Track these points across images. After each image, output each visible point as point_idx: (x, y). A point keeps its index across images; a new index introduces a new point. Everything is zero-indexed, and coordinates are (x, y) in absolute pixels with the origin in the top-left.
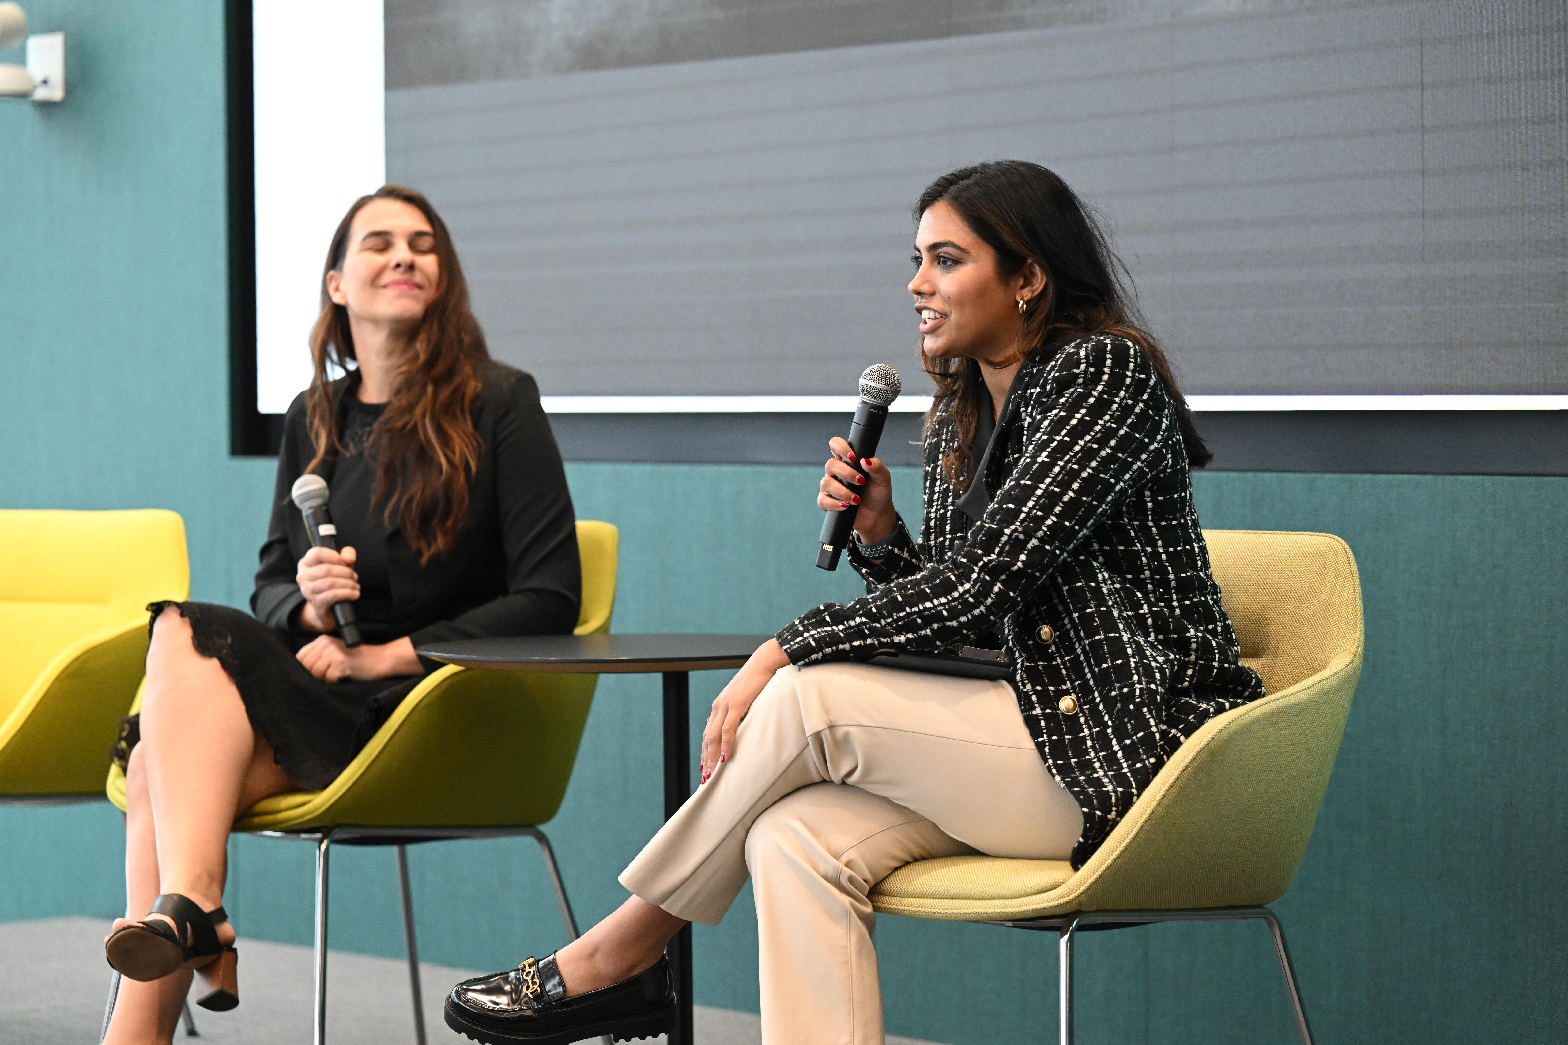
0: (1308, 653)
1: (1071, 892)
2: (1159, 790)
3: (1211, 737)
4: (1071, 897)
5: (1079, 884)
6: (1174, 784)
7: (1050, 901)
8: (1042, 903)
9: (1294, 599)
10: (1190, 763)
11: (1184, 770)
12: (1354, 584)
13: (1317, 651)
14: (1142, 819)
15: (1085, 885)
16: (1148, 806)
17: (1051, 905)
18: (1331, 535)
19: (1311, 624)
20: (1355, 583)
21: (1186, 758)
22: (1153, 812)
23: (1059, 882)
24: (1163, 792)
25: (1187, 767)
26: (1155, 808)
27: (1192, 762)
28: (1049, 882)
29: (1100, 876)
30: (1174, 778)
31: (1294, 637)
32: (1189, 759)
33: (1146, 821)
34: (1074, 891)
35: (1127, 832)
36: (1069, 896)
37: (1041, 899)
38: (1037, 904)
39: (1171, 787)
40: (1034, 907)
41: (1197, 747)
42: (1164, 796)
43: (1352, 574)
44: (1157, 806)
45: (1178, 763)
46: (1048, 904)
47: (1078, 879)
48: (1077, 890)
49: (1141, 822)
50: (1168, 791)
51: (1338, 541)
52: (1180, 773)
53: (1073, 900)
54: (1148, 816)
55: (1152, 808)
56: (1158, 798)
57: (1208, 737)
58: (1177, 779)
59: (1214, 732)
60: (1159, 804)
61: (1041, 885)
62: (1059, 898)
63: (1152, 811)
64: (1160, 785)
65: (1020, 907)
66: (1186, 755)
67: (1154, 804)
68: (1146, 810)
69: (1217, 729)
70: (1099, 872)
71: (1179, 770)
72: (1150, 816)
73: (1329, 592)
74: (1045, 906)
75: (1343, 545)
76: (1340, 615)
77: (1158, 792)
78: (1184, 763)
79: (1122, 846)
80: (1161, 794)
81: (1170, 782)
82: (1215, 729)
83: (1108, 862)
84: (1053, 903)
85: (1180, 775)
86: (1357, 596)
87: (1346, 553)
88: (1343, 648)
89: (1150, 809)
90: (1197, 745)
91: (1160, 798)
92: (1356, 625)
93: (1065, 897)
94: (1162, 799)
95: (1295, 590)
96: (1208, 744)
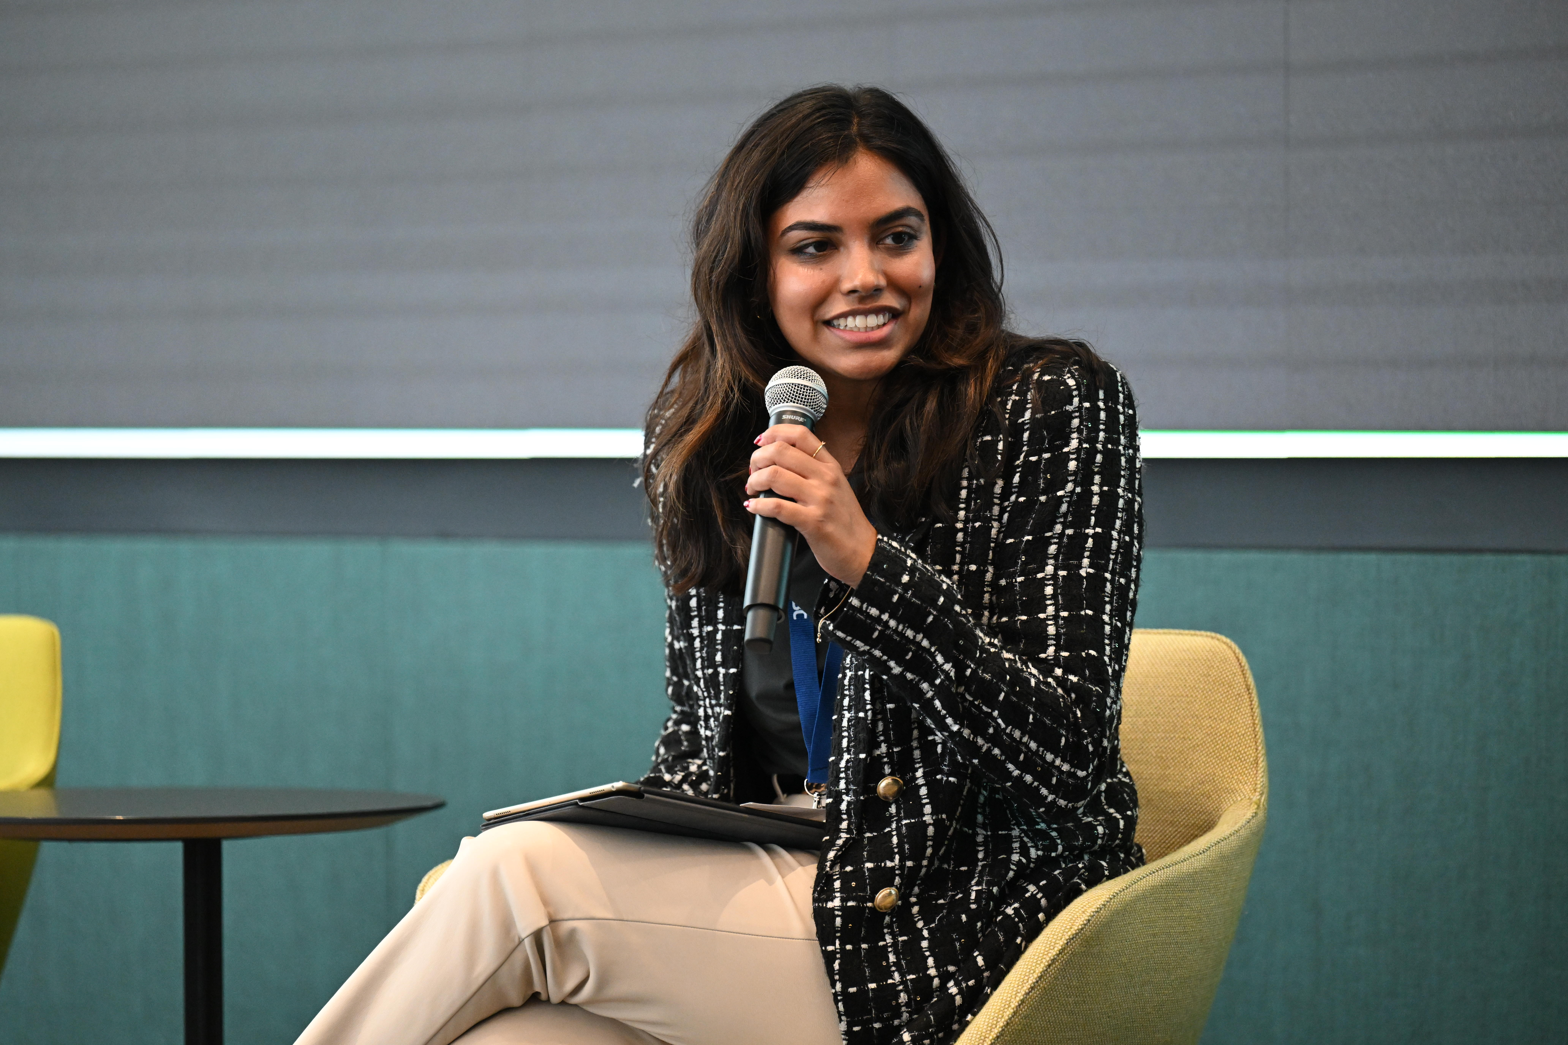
2: (1014, 993)
3: (1087, 918)
6: (1037, 984)
10: (1058, 955)
11: (1049, 966)
12: (1252, 705)
13: (1200, 800)
14: (992, 1034)
16: (1000, 1016)
18: (1215, 634)
19: (1189, 762)
20: (1254, 703)
21: (1052, 947)
22: (1008, 1024)
24: (1020, 996)
25: (1054, 961)
26: (1010, 1019)
27: (1060, 953)
30: (1036, 976)
32: (1056, 949)
33: (998, 1037)
39: (1032, 988)
41: (1067, 932)
42: (1023, 1001)
43: (1248, 690)
44: (1013, 1016)
45: (1041, 955)
49: (991, 1038)
50: (1027, 994)
51: (1224, 642)
52: (1045, 969)
54: (1000, 1029)
55: (1007, 1018)
56: (1014, 1004)
57: (1083, 919)
58: (1040, 978)
59: (1090, 911)
60: (1015, 1013)
63: (1005, 1023)
64: (1016, 986)
66: (1053, 944)
67: (1009, 1012)
68: (997, 1022)
69: (1094, 907)
71: (1042, 965)
72: (1003, 1030)
73: (1216, 716)
75: (1234, 649)
76: (1232, 749)
77: (1013, 997)
78: (1050, 955)
80: (1018, 999)
81: (1030, 982)
82: (1090, 907)
85: (1044, 971)
86: (1256, 722)
87: (1239, 661)
89: (1003, 1020)
90: (1067, 930)
91: (1017, 1004)
92: (1257, 764)
94: (1019, 1005)
96: (1082, 929)
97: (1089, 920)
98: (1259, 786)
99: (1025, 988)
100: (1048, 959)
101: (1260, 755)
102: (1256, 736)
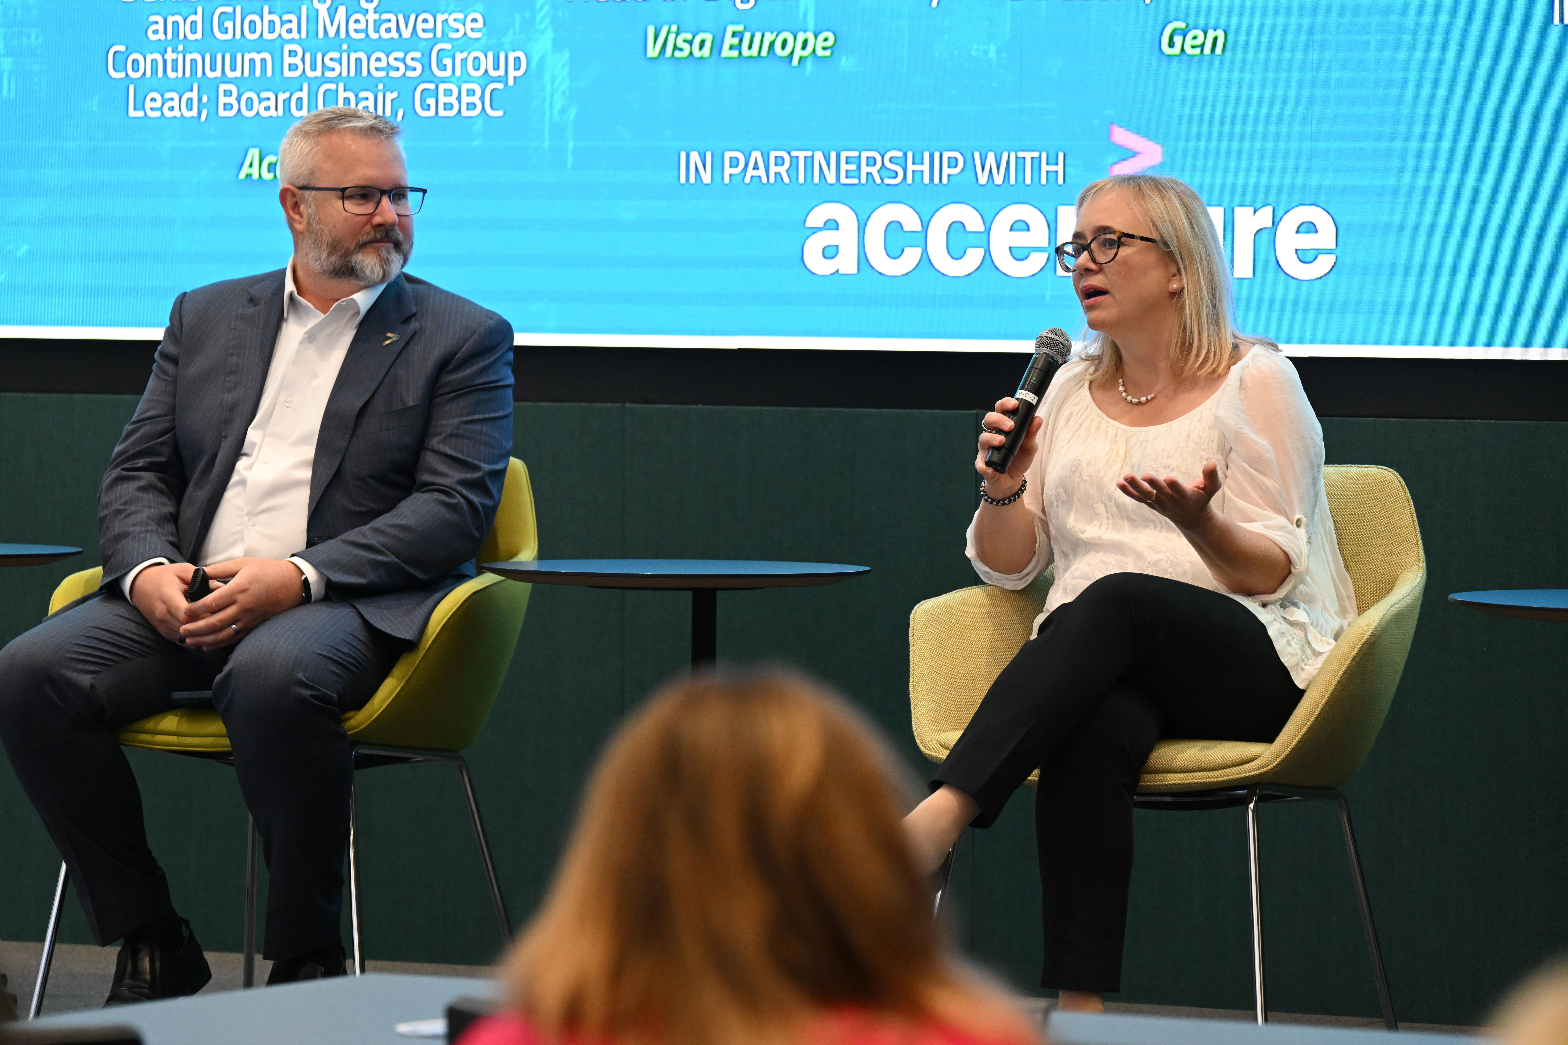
0: (1374, 568)
1: (1269, 763)
3: (1371, 632)
4: (1270, 767)
5: (1275, 756)
7: (1251, 771)
8: (1244, 773)
9: (1355, 521)
10: (1357, 654)
11: (1352, 661)
12: (1411, 509)
13: (1384, 566)
14: (1323, 701)
15: (1282, 757)
16: (1326, 690)
17: (1253, 774)
18: (1382, 467)
19: (1374, 544)
20: (1412, 507)
23: (1256, 756)
24: (1337, 679)
25: (1355, 657)
26: (1332, 692)
27: (1358, 653)
28: (1248, 755)
29: (1293, 749)
31: (1359, 555)
33: (1326, 703)
34: (1272, 762)
35: (1311, 713)
36: (1267, 767)
37: (1243, 769)
38: (1239, 774)
40: (1237, 776)
41: (1361, 641)
42: (1339, 681)
43: (1408, 500)
46: (1250, 774)
47: (1274, 753)
48: (1274, 762)
49: (1322, 703)
50: (1341, 677)
51: (1390, 472)
52: (1350, 662)
53: (1272, 769)
54: (1327, 698)
56: (1334, 683)
57: (1369, 632)
59: (1372, 628)
61: (1241, 758)
62: (1259, 769)
65: (1223, 777)
67: (1332, 688)
68: (1325, 694)
69: (1374, 625)
70: (1292, 746)
71: (1349, 660)
73: (1389, 516)
74: (1247, 775)
75: (1396, 476)
76: (1402, 536)
78: (1353, 654)
79: (1308, 724)
82: (1371, 625)
83: (1298, 737)
84: (1255, 773)
86: (1415, 519)
87: (1400, 482)
88: (1410, 563)
89: (1329, 693)
91: (1336, 683)
92: (1418, 544)
93: (1264, 767)
95: (1355, 514)
97: (1372, 633)
98: (1421, 558)
99: (1340, 673)
100: (1352, 656)
101: (1419, 539)
102: (1415, 527)
